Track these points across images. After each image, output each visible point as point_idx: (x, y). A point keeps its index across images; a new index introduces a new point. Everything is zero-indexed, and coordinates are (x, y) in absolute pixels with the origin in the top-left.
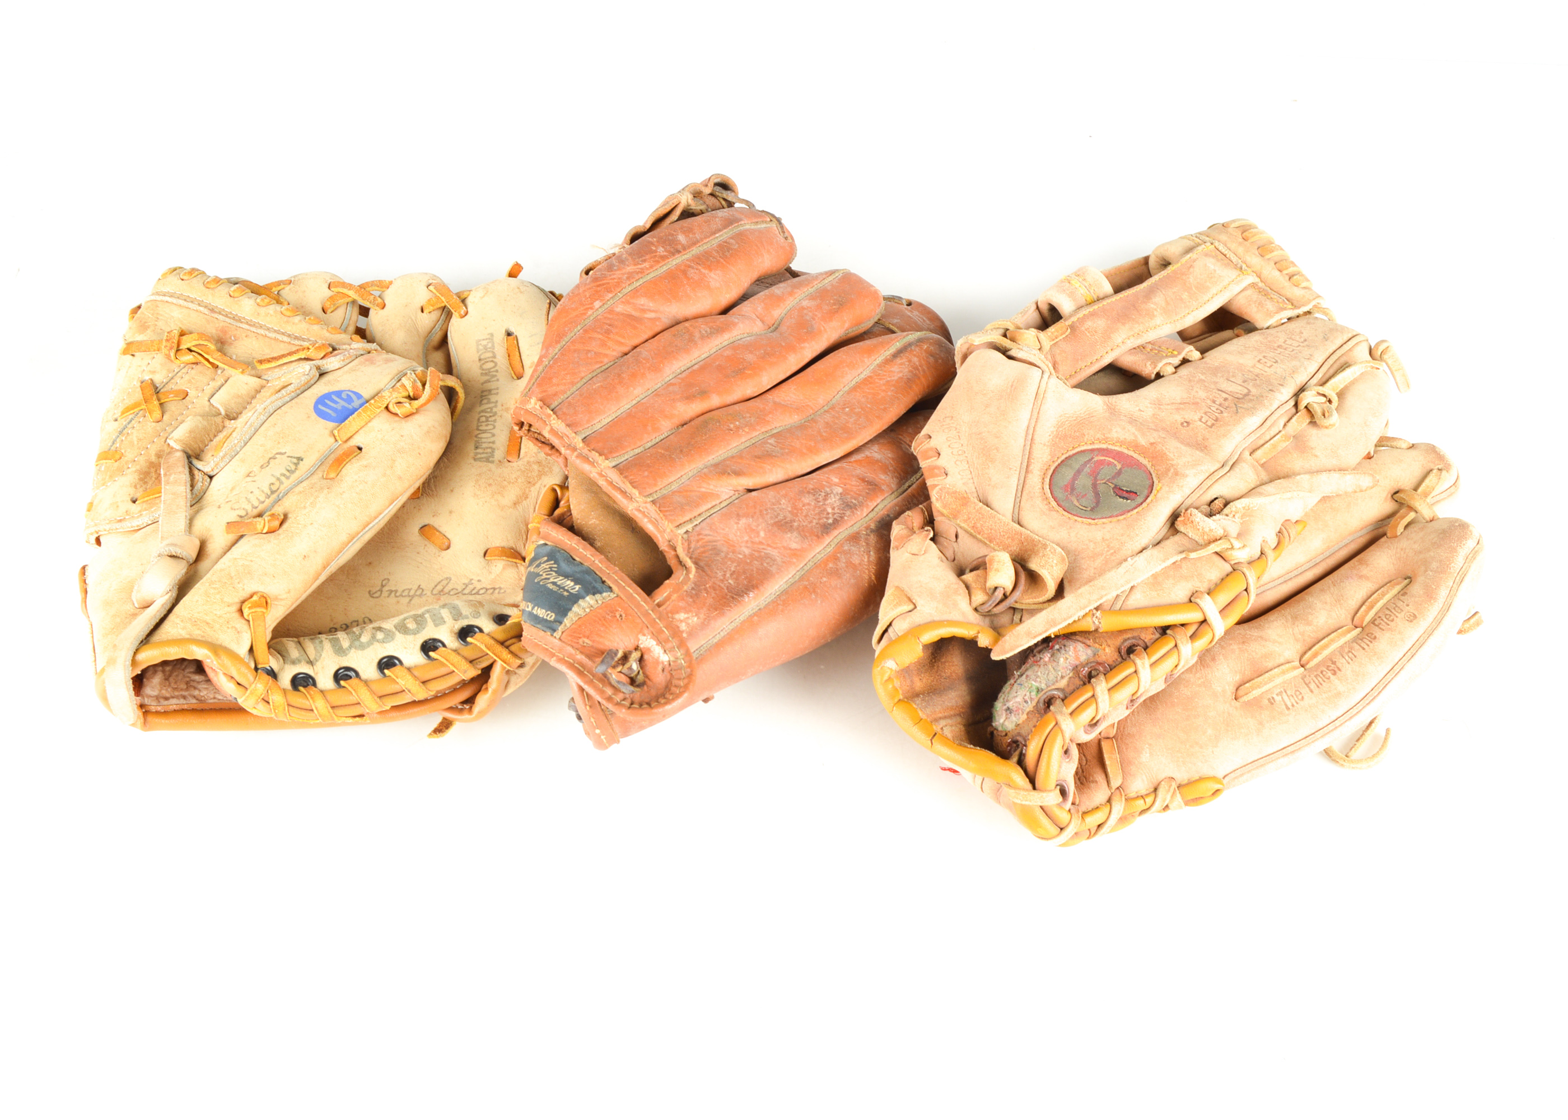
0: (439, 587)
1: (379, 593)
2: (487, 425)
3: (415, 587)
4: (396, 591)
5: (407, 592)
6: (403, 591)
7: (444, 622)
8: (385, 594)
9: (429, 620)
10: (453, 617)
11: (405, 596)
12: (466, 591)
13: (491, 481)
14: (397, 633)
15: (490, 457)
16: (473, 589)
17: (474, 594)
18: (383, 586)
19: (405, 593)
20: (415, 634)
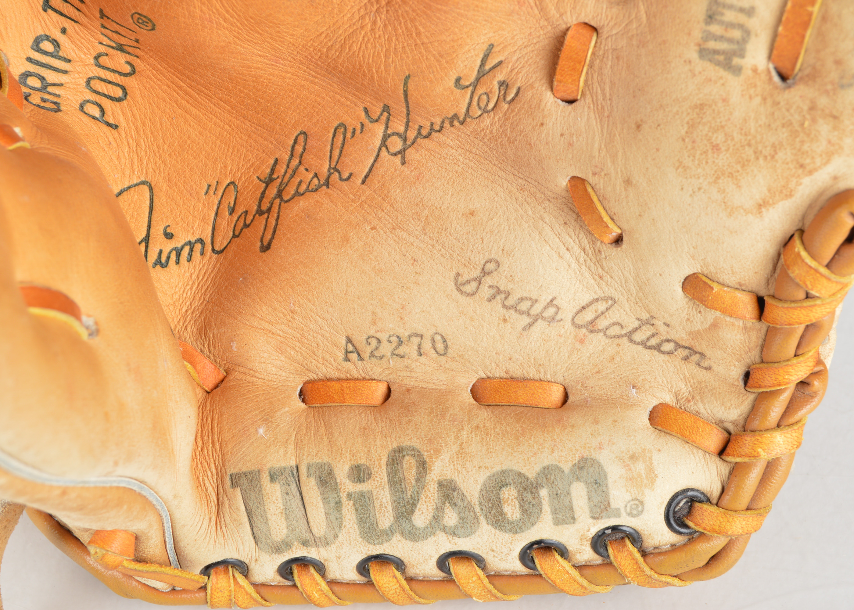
0: (589, 316)
1: (474, 285)
3: (545, 299)
4: (508, 294)
5: (528, 303)
6: (522, 299)
7: (574, 518)
8: (485, 292)
9: (546, 507)
10: (591, 511)
11: (522, 313)
12: (639, 337)
13: (719, 138)
16: (653, 335)
17: (650, 348)
18: (485, 273)
19: (524, 306)
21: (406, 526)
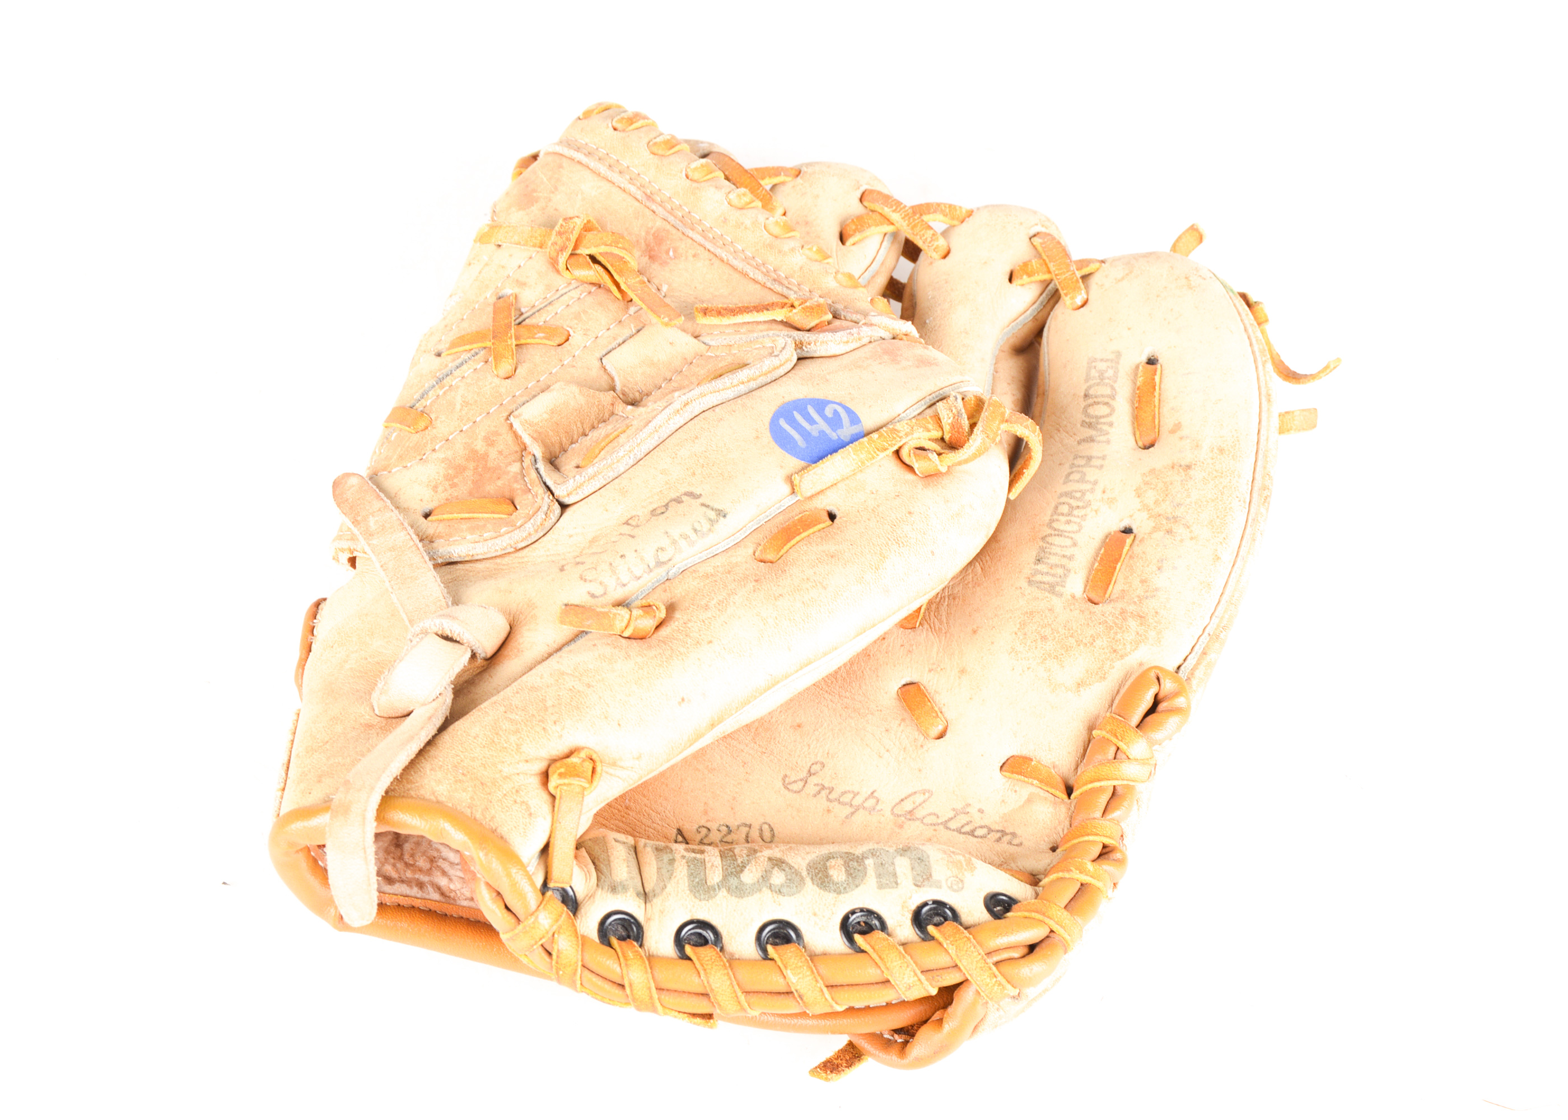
0: (908, 806)
1: (801, 784)
2: (1068, 522)
3: (865, 792)
4: (831, 790)
5: (850, 796)
6: (844, 793)
7: (896, 883)
8: (811, 789)
9: (871, 872)
10: (914, 879)
11: (844, 804)
12: (953, 825)
13: (1047, 632)
14: (808, 881)
15: (1057, 584)
16: (967, 824)
17: (964, 833)
18: (810, 774)
19: (846, 798)
20: (839, 893)
21: (733, 881)
